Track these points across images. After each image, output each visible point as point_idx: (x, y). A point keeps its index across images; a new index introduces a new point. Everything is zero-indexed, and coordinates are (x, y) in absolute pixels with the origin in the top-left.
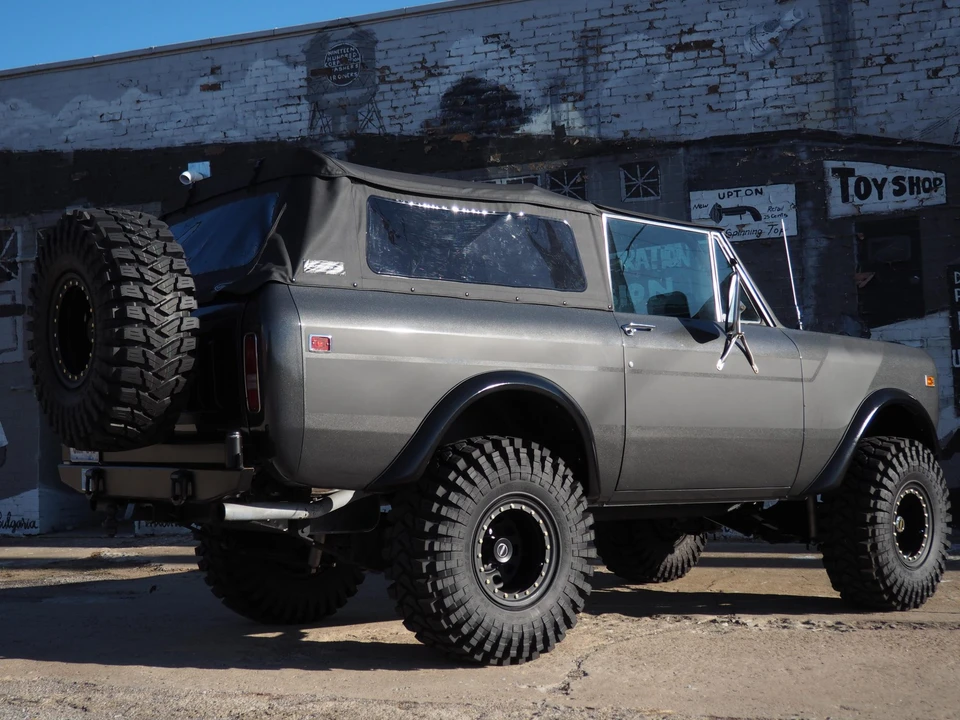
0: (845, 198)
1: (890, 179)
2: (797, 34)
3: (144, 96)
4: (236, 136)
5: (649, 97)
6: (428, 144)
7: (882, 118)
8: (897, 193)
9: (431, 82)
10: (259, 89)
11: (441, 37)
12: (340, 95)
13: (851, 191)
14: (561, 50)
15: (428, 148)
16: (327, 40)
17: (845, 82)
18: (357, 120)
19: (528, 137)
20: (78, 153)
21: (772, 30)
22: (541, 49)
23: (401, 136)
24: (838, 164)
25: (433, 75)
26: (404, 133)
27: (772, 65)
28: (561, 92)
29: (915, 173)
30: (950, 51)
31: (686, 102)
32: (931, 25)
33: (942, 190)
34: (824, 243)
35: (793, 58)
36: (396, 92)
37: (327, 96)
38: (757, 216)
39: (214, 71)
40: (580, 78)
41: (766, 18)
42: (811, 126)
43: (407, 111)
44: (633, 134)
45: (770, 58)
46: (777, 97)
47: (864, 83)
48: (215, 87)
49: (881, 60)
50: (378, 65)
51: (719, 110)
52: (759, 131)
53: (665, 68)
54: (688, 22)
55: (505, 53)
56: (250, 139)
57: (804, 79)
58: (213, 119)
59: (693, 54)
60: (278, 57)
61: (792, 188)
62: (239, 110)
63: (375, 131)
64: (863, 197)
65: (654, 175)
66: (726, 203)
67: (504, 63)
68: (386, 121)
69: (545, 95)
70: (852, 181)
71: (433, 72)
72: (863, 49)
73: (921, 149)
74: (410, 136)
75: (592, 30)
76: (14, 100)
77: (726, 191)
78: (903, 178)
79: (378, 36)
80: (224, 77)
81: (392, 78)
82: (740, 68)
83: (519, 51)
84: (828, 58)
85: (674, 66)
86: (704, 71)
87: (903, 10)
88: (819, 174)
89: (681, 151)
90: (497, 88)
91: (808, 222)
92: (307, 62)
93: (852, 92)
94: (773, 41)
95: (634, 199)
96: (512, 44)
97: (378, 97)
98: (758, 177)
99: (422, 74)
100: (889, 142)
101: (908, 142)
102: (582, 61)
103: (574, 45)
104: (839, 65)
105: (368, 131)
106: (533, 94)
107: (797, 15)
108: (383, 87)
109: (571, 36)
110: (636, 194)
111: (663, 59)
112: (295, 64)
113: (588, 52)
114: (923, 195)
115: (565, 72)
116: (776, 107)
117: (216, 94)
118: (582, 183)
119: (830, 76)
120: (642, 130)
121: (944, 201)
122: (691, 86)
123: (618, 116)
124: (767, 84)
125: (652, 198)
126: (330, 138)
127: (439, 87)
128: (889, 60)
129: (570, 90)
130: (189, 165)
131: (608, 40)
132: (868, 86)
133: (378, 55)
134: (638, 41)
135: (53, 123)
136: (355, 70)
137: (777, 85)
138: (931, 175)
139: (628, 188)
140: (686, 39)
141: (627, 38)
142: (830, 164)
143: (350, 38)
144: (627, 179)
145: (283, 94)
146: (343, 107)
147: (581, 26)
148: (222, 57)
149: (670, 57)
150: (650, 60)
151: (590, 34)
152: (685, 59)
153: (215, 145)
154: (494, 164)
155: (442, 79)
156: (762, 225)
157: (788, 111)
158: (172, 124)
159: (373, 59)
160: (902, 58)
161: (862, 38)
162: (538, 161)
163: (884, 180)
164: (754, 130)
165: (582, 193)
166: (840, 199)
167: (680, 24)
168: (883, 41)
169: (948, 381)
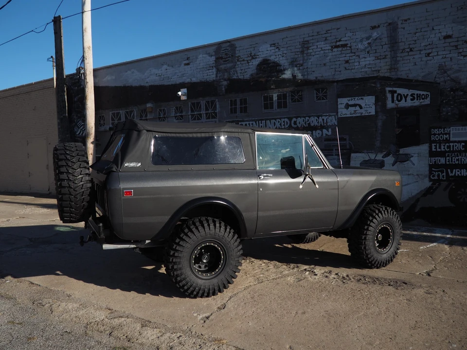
0: (393, 101)
1: (409, 95)
2: (378, 41)
3: (168, 68)
4: (194, 80)
5: (325, 65)
6: (252, 81)
7: (408, 72)
8: (412, 100)
9: (253, 61)
10: (201, 64)
11: (257, 45)
12: (225, 66)
13: (395, 99)
14: (295, 48)
15: (252, 83)
16: (221, 47)
17: (394, 58)
18: (230, 74)
19: (284, 79)
20: (151, 86)
21: (369, 40)
22: (289, 48)
23: (244, 79)
24: (391, 89)
25: (254, 58)
27: (368, 52)
28: (295, 63)
29: (419, 92)
30: (435, 46)
31: (337, 66)
32: (428, 36)
33: (429, 99)
35: (376, 50)
36: (242, 64)
37: (221, 66)
38: (361, 107)
39: (188, 59)
40: (301, 59)
41: (367, 35)
42: (382, 75)
43: (245, 71)
44: (319, 78)
45: (367, 50)
46: (370, 64)
47: (401, 59)
48: (188, 64)
49: (408, 50)
50: (237, 56)
51: (349, 69)
52: (363, 77)
53: (330, 54)
54: (339, 37)
55: (277, 50)
56: (199, 81)
57: (379, 58)
58: (188, 75)
59: (340, 49)
60: (206, 54)
61: (374, 97)
62: (195, 72)
63: (236, 78)
64: (399, 101)
65: (326, 92)
66: (351, 103)
67: (277, 54)
68: (239, 74)
69: (290, 65)
70: (395, 95)
71: (254, 57)
72: (402, 46)
73: (422, 83)
74: (246, 79)
75: (306, 41)
76: (133, 70)
77: (350, 98)
78: (414, 94)
79: (237, 45)
80: (191, 61)
81: (241, 60)
82: (357, 54)
83: (282, 49)
84: (389, 50)
85: (334, 54)
86: (344, 55)
87: (417, 31)
88: (383, 92)
89: (335, 84)
90: (274, 63)
91: (379, 110)
92: (215, 55)
93: (397, 62)
94: (369, 44)
95: (319, 101)
96: (279, 47)
97: (236, 66)
98: (362, 94)
99: (250, 58)
100: (411, 81)
101: (417, 81)
102: (302, 52)
103: (300, 47)
104: (393, 52)
105: (233, 78)
106: (286, 64)
107: (378, 34)
108: (238, 63)
109: (299, 43)
110: (319, 99)
111: (330, 51)
112: (212, 56)
113: (304, 49)
114: (421, 100)
115: (296, 56)
116: (369, 68)
117: (189, 66)
118: (302, 95)
119: (389, 56)
120: (322, 76)
121: (429, 103)
122: (339, 61)
123: (314, 72)
124: (366, 59)
125: (325, 101)
126: (222, 80)
127: (256, 62)
128: (411, 50)
129: (298, 63)
130: (181, 89)
131: (311, 45)
132: (403, 60)
133: (237, 52)
134: (321, 44)
135: (143, 77)
136: (230, 57)
137: (370, 60)
138: (425, 93)
139: (317, 97)
140: (338, 44)
141: (318, 44)
142: (388, 89)
143: (228, 46)
144: (317, 94)
145: (208, 66)
146: (226, 70)
147: (302, 40)
148: (190, 54)
149: (332, 50)
150: (325, 51)
151: (305, 43)
152: (338, 51)
153: (188, 83)
154: (273, 89)
155: (257, 59)
156: (362, 111)
157: (373, 69)
158: (176, 77)
159: (235, 53)
160: (415, 49)
161: (401, 42)
162: (287, 87)
163: (407, 95)
164: (361, 76)
165: (301, 99)
166: (391, 102)
167: (336, 38)
168: (409, 43)
169: (427, 169)
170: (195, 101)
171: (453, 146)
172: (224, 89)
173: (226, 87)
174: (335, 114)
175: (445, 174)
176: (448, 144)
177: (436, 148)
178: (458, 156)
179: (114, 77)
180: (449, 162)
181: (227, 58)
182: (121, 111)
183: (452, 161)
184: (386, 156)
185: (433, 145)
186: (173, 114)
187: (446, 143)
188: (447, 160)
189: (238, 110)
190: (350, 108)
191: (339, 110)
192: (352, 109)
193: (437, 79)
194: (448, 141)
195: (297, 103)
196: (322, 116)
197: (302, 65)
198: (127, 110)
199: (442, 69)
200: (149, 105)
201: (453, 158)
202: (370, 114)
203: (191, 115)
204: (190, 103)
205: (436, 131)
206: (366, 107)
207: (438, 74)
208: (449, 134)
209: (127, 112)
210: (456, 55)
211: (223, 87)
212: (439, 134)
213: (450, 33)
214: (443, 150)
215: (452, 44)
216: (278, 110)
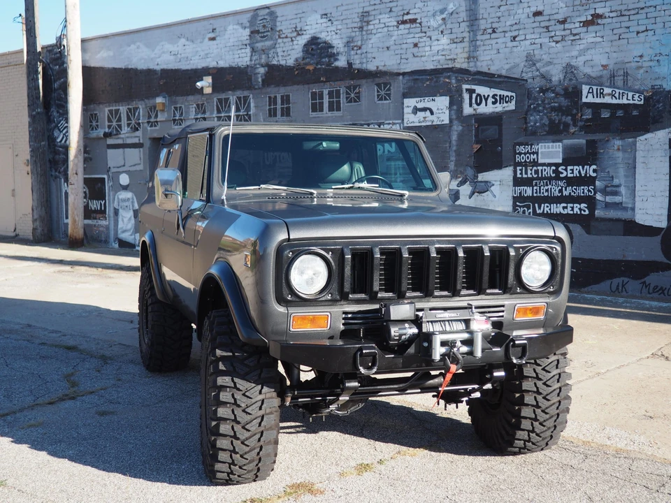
0: (471, 105)
1: (491, 96)
2: (455, 15)
3: (187, 43)
4: (222, 64)
5: (388, 48)
6: (297, 70)
7: (490, 62)
8: (494, 103)
9: (299, 38)
10: (231, 40)
11: (303, 15)
12: (262, 44)
13: (474, 101)
14: (353, 22)
15: (296, 72)
16: (257, 15)
17: (474, 43)
18: (269, 57)
19: (337, 68)
20: (163, 70)
21: (443, 14)
22: (344, 21)
23: (286, 66)
24: (468, 87)
25: (299, 35)
26: (288, 65)
27: (442, 32)
28: (352, 45)
29: (502, 93)
30: (522, 26)
31: (403, 51)
32: (514, 12)
33: (514, 102)
34: (460, 128)
35: (451, 29)
36: (285, 43)
37: (257, 45)
38: (432, 113)
40: (360, 38)
41: (441, 7)
42: (458, 66)
43: (289, 53)
44: (380, 68)
45: (441, 29)
46: (443, 50)
47: (482, 43)
48: (213, 39)
49: (490, 31)
50: (278, 29)
51: (417, 56)
52: (435, 68)
53: (396, 33)
54: (407, 8)
55: (329, 23)
56: (227, 66)
57: (455, 41)
58: (213, 55)
59: (408, 26)
60: (238, 24)
61: (448, 98)
62: (223, 51)
63: (276, 63)
65: (389, 90)
66: (420, 106)
67: (329, 29)
68: (280, 58)
69: (345, 46)
70: (474, 96)
71: (299, 33)
72: (483, 24)
73: (506, 79)
74: (289, 66)
75: (366, 12)
76: (138, 44)
77: (419, 99)
78: (496, 95)
79: (278, 14)
80: (217, 34)
81: (283, 36)
82: (428, 34)
84: (467, 30)
85: (400, 32)
86: (412, 35)
87: (502, 3)
88: (460, 91)
89: (401, 77)
90: (325, 42)
91: (454, 117)
92: (250, 27)
93: (476, 48)
94: (444, 19)
95: (380, 102)
96: (332, 19)
97: (277, 46)
98: (433, 93)
99: (295, 34)
100: (493, 75)
101: (500, 76)
102: (361, 28)
103: (358, 20)
104: (472, 33)
105: (273, 63)
106: (340, 46)
107: (454, 6)
108: (280, 41)
109: (357, 15)
110: (381, 99)
111: (395, 28)
112: (245, 28)
113: (364, 24)
114: (505, 104)
115: (353, 34)
116: (443, 55)
117: (214, 42)
118: (359, 93)
119: (466, 40)
120: (385, 65)
121: (514, 108)
122: (406, 43)
123: (374, 58)
124: (439, 43)
125: (388, 102)
126: (258, 66)
127: (302, 40)
128: (494, 31)
129: (355, 44)
130: (204, 78)
131: (371, 18)
132: (484, 45)
133: (278, 24)
134: (385, 18)
135: (153, 56)
136: (268, 31)
137: (445, 40)
138: (510, 94)
139: (378, 96)
140: (406, 17)
141: (381, 17)
142: (465, 87)
143: (267, 15)
144: (378, 92)
145: (240, 43)
146: (263, 50)
147: (361, 10)
148: (217, 24)
149: (398, 27)
150: (391, 29)
151: (365, 14)
152: (405, 29)
153: (214, 68)
154: (322, 81)
155: (303, 36)
156: (433, 118)
157: (448, 58)
158: (197, 57)
159: (276, 26)
160: (500, 30)
161: (483, 18)
162: (341, 80)
163: (488, 96)
164: (432, 67)
165: (358, 97)
166: (468, 105)
167: (403, 10)
168: (492, 20)
169: (511, 203)
170: (223, 96)
171: (542, 170)
172: (260, 80)
173: (264, 77)
174: (400, 121)
175: (531, 210)
176: (535, 168)
177: (521, 174)
178: (547, 185)
179: (111, 53)
180: (536, 193)
181: (264, 32)
182: (121, 108)
183: (540, 193)
184: (462, 183)
185: (518, 168)
186: (192, 115)
187: (533, 166)
188: (535, 191)
189: (279, 112)
190: (419, 114)
191: (406, 116)
192: (421, 115)
193: (524, 75)
194: (535, 163)
195: (353, 104)
196: (383, 124)
197: (360, 48)
198: (130, 107)
199: (530, 60)
200: (159, 100)
201: (542, 188)
202: (443, 123)
203: (217, 117)
204: (215, 99)
205: (521, 149)
206: (438, 112)
207: (525, 66)
208: (537, 153)
209: (130, 109)
210: (547, 40)
211: (260, 75)
212: (525, 154)
213: (540, 9)
214: (530, 176)
215: (543, 24)
216: (330, 114)
